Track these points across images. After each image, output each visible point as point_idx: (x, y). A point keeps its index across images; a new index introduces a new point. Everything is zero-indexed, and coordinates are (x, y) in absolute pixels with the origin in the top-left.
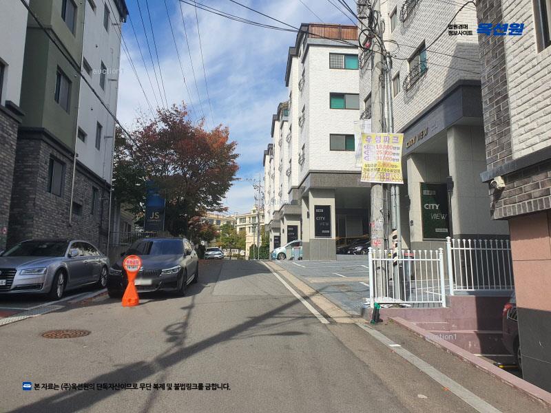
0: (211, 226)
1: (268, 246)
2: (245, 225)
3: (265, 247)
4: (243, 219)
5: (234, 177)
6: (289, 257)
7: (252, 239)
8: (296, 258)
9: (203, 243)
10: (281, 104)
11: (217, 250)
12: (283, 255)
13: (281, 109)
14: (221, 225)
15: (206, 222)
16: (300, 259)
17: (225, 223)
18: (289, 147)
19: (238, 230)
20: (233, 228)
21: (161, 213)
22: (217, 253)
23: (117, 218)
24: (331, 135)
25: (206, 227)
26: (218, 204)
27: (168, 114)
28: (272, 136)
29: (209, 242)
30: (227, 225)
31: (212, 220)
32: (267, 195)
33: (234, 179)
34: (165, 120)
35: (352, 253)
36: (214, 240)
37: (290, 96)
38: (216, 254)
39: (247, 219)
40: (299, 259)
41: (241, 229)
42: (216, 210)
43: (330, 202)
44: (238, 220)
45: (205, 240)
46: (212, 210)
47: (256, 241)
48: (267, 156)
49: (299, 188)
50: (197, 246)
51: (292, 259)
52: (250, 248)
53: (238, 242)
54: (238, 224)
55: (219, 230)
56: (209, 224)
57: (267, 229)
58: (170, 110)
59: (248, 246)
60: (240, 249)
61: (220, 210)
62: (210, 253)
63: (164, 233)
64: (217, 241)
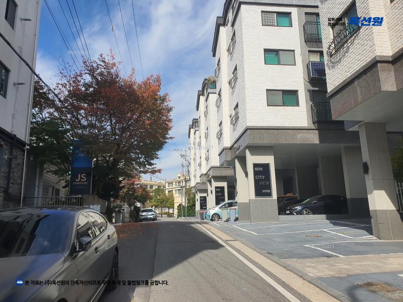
0: (144, 190)
1: (194, 205)
2: (172, 188)
3: (191, 207)
4: (170, 183)
5: (168, 136)
6: (224, 218)
7: (179, 199)
8: (233, 219)
9: (139, 205)
10: (205, 80)
11: (151, 211)
12: (217, 216)
13: (206, 84)
14: (154, 189)
15: (141, 186)
16: (237, 219)
17: (157, 187)
18: (218, 111)
19: (167, 192)
20: (163, 191)
21: (88, 175)
22: (150, 213)
23: (39, 182)
24: (267, 90)
25: (141, 190)
26: (151, 164)
27: (95, 65)
28: (198, 110)
29: (143, 204)
30: (158, 189)
31: (147, 186)
32: (192, 162)
33: (167, 139)
34: (92, 71)
35: (291, 214)
36: (148, 202)
37: (218, 65)
38: (150, 215)
39: (174, 183)
40: (235, 220)
41: (169, 192)
42: (150, 172)
43: (269, 159)
44: (167, 184)
45: (139, 201)
46: (145, 172)
47: (184, 201)
48: (191, 129)
49: (231, 148)
50: (132, 208)
51: (227, 221)
52: (178, 207)
53: (167, 202)
54: (167, 187)
55: (152, 193)
56: (143, 188)
57: (193, 191)
58: (97, 61)
59: (176, 206)
60: (169, 208)
61: (154, 172)
62: (144, 214)
63: (91, 197)
64: (151, 202)
